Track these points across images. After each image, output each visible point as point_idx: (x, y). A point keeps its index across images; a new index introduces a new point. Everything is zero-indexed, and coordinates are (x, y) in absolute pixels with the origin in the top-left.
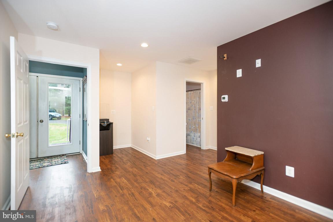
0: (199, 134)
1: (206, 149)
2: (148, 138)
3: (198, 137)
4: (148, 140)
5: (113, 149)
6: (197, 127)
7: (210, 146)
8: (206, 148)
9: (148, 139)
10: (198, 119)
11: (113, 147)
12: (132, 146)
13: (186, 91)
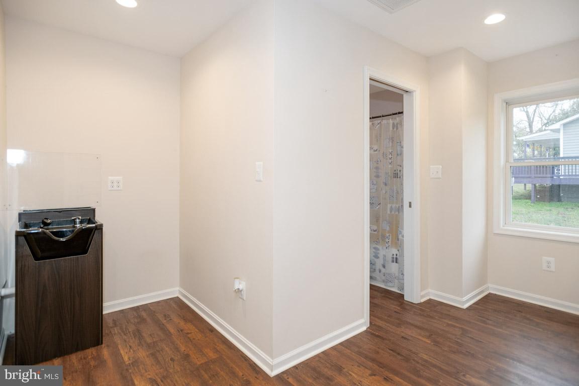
0: (394, 251)
1: (423, 300)
2: (237, 282)
3: (391, 259)
4: (239, 291)
5: (104, 312)
6: (388, 228)
7: (433, 291)
8: (422, 297)
9: (236, 287)
10: (389, 206)
11: (105, 304)
12: (180, 292)
13: (370, 118)
